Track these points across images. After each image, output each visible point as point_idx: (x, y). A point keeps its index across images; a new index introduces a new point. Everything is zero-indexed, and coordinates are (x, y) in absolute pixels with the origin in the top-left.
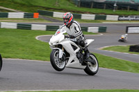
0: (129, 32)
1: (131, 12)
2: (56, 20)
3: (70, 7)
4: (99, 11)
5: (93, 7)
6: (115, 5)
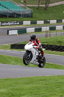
1: (10, 19)
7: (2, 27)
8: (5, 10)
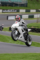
1: (10, 7)
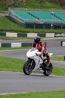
0: (63, 45)
1: (64, 30)
2: (8, 39)
3: (18, 28)
4: (40, 30)
5: (36, 28)
6: (52, 25)
7: (56, 38)
8: (59, 21)
